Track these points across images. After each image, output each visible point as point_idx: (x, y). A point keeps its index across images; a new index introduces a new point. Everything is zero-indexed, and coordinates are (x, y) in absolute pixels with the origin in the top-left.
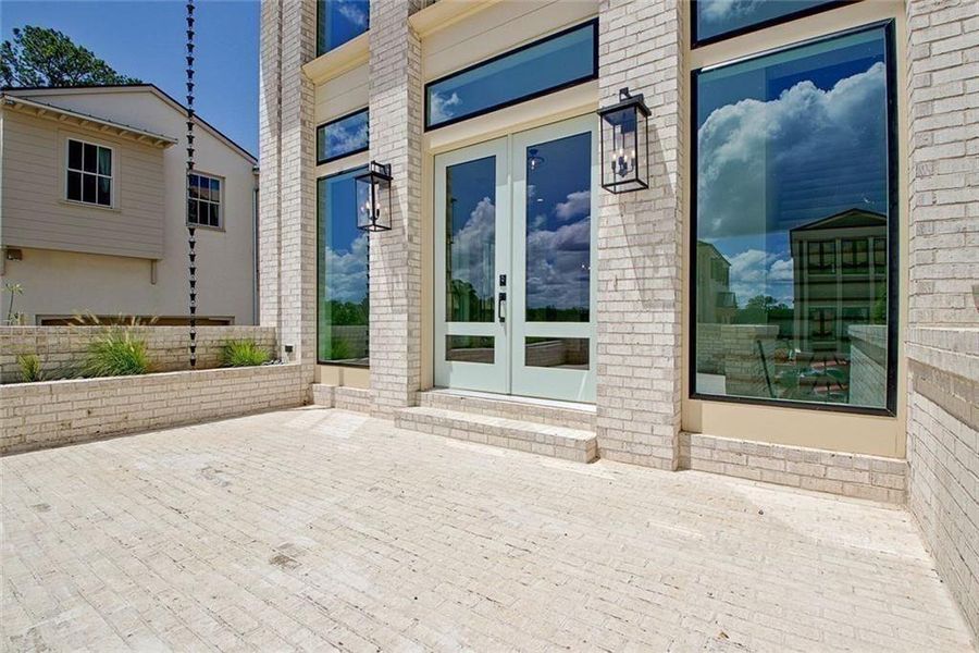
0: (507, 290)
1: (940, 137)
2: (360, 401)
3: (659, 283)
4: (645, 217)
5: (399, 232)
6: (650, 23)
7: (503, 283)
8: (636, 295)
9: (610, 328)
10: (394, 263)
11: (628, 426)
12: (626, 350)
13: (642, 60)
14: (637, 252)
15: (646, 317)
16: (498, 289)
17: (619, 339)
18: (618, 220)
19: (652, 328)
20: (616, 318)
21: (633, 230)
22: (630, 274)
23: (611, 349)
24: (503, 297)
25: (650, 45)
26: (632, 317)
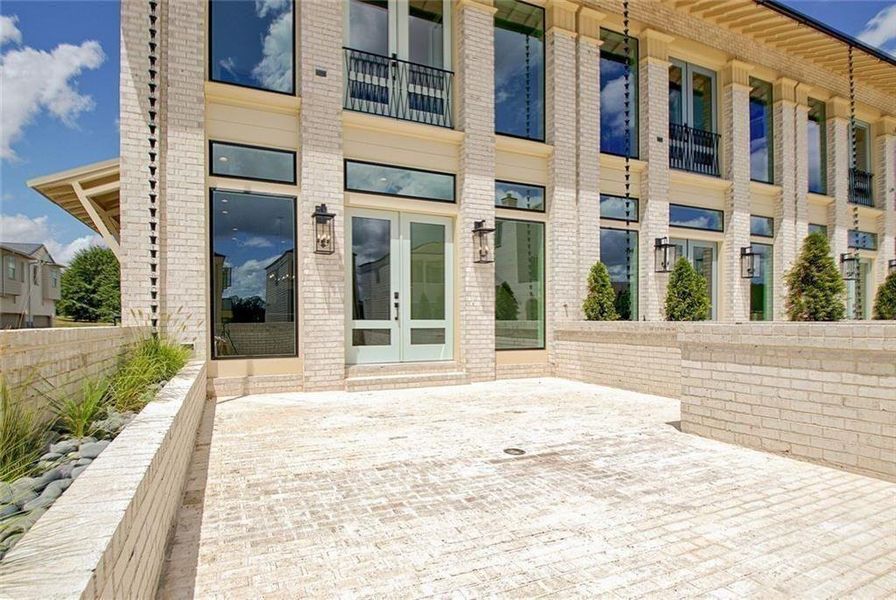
0: (400, 301)
1: (560, 265)
2: (283, 384)
3: (489, 304)
4: (484, 275)
5: (337, 257)
6: (486, 193)
7: (396, 297)
8: (481, 309)
9: (471, 323)
10: (331, 279)
11: (479, 366)
12: (478, 332)
13: (482, 207)
14: (481, 289)
15: (485, 318)
16: (393, 301)
17: (474, 327)
18: (473, 274)
19: (487, 323)
20: (474, 318)
21: (480, 280)
22: (479, 299)
23: (472, 332)
24: (397, 305)
25: (485, 202)
26: (479, 318)
